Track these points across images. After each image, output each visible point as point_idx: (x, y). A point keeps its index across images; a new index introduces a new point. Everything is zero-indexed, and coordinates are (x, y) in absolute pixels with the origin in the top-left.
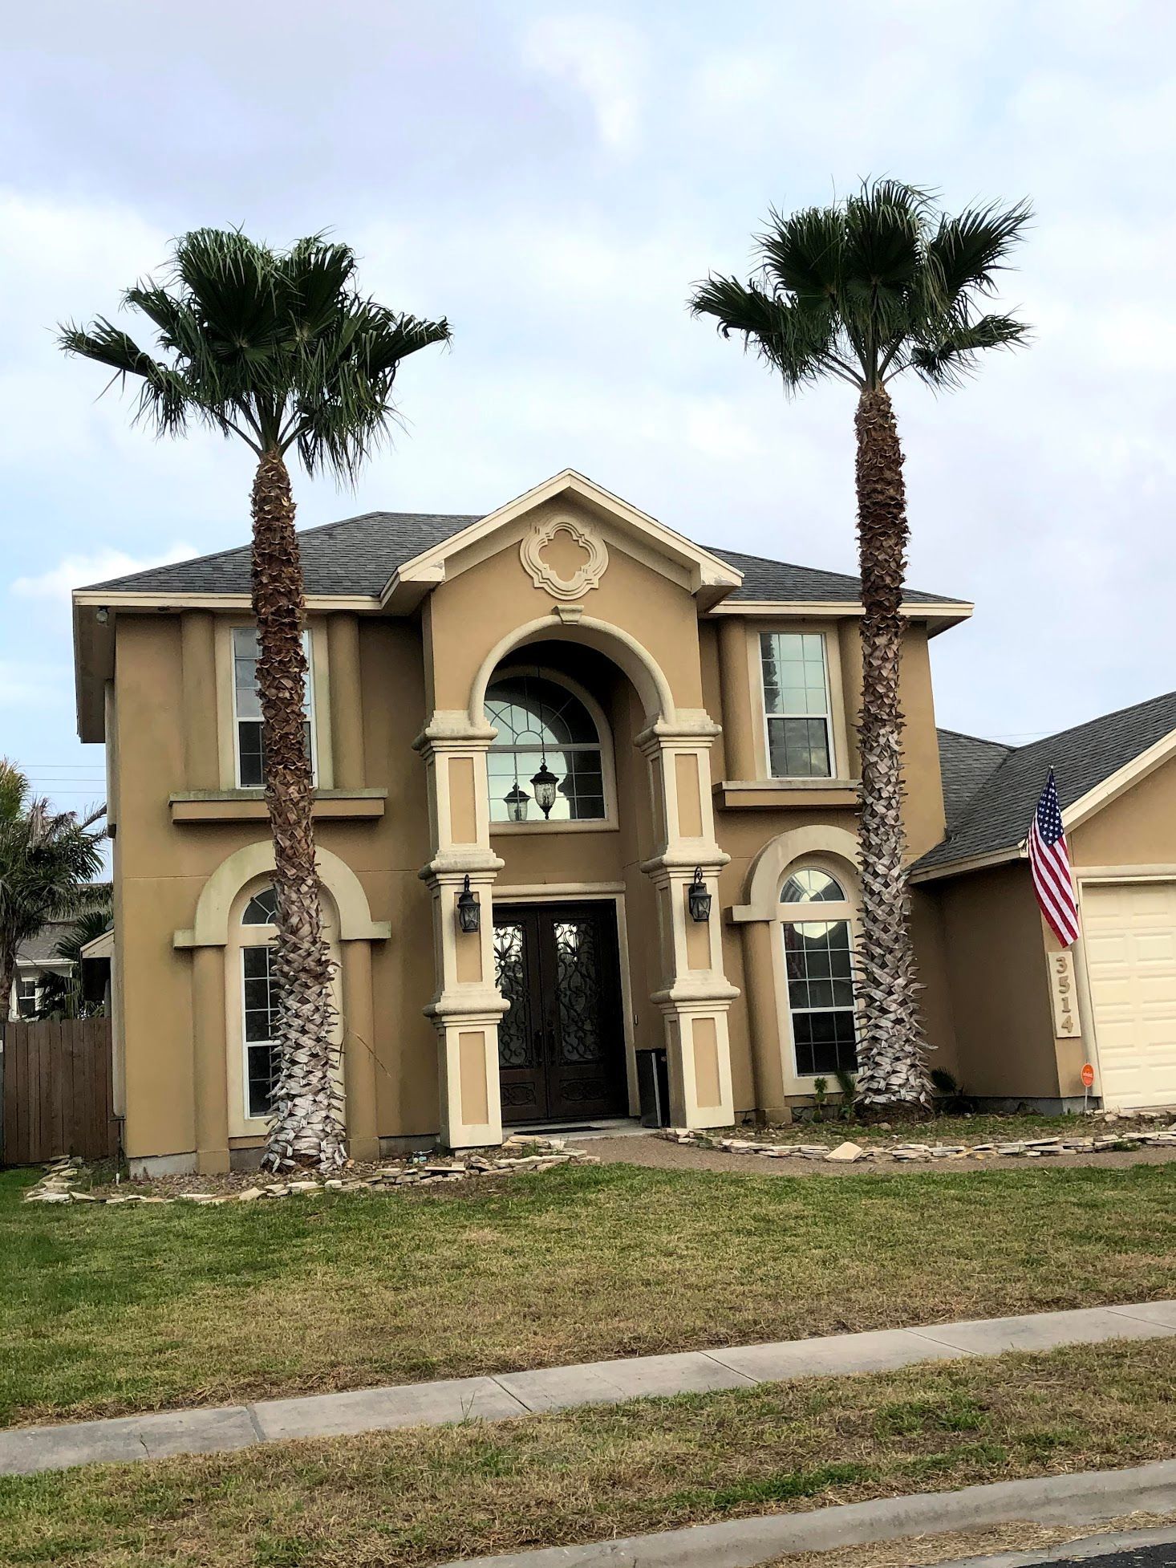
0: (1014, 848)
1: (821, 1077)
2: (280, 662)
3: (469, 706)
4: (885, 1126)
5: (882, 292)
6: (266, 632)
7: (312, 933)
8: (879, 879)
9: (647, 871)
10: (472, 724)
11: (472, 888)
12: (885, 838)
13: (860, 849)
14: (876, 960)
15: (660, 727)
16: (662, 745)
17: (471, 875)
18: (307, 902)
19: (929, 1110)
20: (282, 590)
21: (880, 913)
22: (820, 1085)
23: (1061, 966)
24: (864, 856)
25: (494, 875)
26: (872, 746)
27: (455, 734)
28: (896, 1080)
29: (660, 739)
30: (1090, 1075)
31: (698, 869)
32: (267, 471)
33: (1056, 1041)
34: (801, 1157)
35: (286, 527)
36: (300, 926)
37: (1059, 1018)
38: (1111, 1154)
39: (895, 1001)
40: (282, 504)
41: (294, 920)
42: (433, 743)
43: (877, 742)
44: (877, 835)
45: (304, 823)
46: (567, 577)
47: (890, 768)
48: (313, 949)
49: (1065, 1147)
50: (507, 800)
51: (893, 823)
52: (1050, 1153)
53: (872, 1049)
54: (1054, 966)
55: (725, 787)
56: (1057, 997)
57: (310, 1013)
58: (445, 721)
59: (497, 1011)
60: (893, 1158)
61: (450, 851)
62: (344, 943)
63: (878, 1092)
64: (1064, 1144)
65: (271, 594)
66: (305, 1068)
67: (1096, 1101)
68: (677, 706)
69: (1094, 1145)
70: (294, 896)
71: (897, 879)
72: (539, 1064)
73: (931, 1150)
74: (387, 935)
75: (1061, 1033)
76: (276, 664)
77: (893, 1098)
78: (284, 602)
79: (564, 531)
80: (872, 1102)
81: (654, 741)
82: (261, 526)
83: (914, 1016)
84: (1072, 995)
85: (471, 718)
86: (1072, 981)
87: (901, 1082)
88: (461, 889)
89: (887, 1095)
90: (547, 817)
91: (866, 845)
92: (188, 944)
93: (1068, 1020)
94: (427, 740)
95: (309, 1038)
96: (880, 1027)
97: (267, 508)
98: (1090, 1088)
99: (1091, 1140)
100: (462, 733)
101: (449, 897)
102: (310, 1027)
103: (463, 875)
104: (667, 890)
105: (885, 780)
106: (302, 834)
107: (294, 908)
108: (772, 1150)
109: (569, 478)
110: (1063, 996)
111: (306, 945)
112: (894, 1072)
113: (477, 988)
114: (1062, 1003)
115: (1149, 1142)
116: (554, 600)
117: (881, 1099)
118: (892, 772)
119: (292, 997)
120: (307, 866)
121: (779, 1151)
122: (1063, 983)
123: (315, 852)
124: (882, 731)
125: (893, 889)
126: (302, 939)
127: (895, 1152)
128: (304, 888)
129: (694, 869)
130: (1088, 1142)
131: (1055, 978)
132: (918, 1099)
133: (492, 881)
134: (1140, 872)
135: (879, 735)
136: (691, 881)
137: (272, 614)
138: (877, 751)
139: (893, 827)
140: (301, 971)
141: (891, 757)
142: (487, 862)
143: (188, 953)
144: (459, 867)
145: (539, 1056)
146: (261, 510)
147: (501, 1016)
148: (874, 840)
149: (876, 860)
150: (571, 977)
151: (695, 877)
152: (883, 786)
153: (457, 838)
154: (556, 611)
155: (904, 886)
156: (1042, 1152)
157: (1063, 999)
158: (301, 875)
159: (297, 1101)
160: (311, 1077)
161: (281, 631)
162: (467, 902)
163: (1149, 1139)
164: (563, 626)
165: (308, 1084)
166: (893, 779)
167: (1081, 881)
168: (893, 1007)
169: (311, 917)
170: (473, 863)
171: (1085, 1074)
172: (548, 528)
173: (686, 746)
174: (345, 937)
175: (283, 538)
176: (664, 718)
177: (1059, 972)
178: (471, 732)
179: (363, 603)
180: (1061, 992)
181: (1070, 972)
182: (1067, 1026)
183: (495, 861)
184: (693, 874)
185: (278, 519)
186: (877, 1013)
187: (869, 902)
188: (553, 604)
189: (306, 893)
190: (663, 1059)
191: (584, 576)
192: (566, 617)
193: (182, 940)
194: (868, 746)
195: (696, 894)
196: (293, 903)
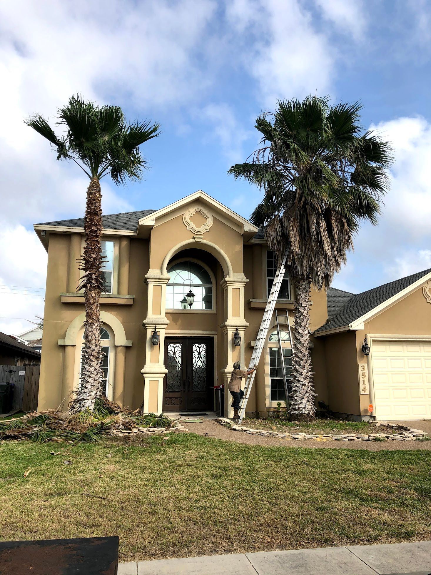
0: (348, 326)
1: (280, 402)
2: (91, 248)
3: (161, 268)
4: (297, 422)
5: (310, 133)
6: (88, 238)
7: (96, 343)
8: (300, 335)
9: (221, 328)
10: (162, 274)
11: (157, 330)
12: (302, 320)
13: (294, 324)
14: (297, 363)
15: (227, 279)
16: (228, 285)
17: (157, 326)
18: (95, 332)
19: (313, 417)
20: (93, 224)
21: (300, 346)
22: (279, 404)
23: (363, 369)
24: (295, 326)
25: (166, 326)
26: (300, 288)
27: (156, 277)
28: (302, 406)
29: (227, 283)
30: (371, 408)
31: (237, 327)
32: (92, 184)
33: (360, 395)
34: (259, 435)
35: (97, 203)
36: (92, 340)
37: (361, 387)
38: (374, 442)
39: (303, 378)
40: (96, 195)
41: (90, 338)
42: (148, 280)
43: (302, 287)
44: (300, 319)
45: (96, 304)
46: (198, 227)
47: (306, 296)
48: (95, 348)
49: (357, 438)
50: (182, 302)
51: (306, 315)
52: (351, 440)
53: (294, 394)
54: (360, 369)
55: (251, 301)
56: (361, 380)
57: (93, 371)
58: (153, 273)
59: (163, 373)
60: (292, 438)
61: (151, 316)
62: (116, 347)
63: (295, 410)
64: (357, 437)
65: (90, 225)
66: (90, 390)
67: (374, 418)
68: (233, 272)
69: (368, 438)
70: (90, 330)
71: (306, 335)
72: (184, 391)
73: (307, 436)
74: (131, 345)
75: (362, 392)
76: (90, 249)
77: (300, 412)
78: (94, 228)
79: (199, 212)
80: (293, 413)
81: (225, 283)
82: (89, 202)
83: (310, 383)
84: (366, 379)
85: (162, 272)
86: (367, 374)
87: (304, 406)
88: (154, 330)
89: (298, 411)
90: (190, 308)
91: (296, 322)
92: (62, 344)
93: (365, 388)
94: (146, 279)
95: (92, 379)
96: (297, 387)
97: (91, 196)
98: (372, 413)
99: (368, 436)
100: (158, 277)
101: (149, 333)
102: (92, 375)
103: (155, 326)
104: (227, 334)
105: (304, 300)
106: (95, 308)
107: (90, 334)
108: (250, 431)
109: (200, 193)
110: (363, 379)
111: (93, 347)
112: (301, 403)
113: (157, 365)
114: (363, 382)
115: (389, 438)
116: (194, 234)
117: (297, 412)
118: (306, 297)
119: (87, 365)
120: (96, 319)
121: (252, 431)
122: (364, 375)
123: (99, 314)
124: (304, 283)
125: (304, 338)
126: (92, 344)
127: (293, 436)
128: (94, 327)
129: (236, 327)
130: (366, 436)
131: (360, 372)
132: (309, 413)
133: (165, 328)
134: (391, 337)
135: (302, 285)
136: (234, 332)
137: (89, 232)
138: (302, 290)
139: (306, 317)
140: (91, 356)
141: (306, 292)
142: (164, 321)
143: (63, 347)
144: (154, 323)
145: (184, 388)
146: (89, 197)
147: (164, 375)
148: (299, 320)
149: (299, 328)
150: (197, 362)
151: (236, 330)
152: (303, 302)
153: (154, 313)
154: (194, 238)
155: (309, 337)
156: (349, 439)
157: (363, 381)
158: (93, 322)
159: (86, 401)
160: (91, 393)
161: (92, 238)
162: (155, 335)
163: (390, 437)
164: (196, 243)
165: (90, 396)
166: (307, 300)
167: (372, 339)
168: (302, 380)
169: (96, 337)
170: (158, 321)
171: (370, 408)
172: (193, 210)
173: (236, 285)
174: (116, 345)
175: (95, 206)
176: (229, 276)
177: (362, 371)
178: (161, 277)
179: (131, 233)
180: (362, 378)
181: (366, 371)
182: (364, 390)
183: (166, 321)
184: (236, 329)
185: (94, 200)
186: (297, 381)
187: (296, 342)
188: (193, 235)
189: (95, 329)
190: (223, 393)
191: (205, 227)
192: (197, 240)
193: (60, 342)
194: (299, 288)
195: (236, 336)
196: (90, 332)
